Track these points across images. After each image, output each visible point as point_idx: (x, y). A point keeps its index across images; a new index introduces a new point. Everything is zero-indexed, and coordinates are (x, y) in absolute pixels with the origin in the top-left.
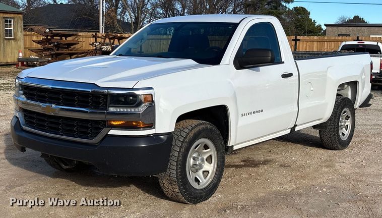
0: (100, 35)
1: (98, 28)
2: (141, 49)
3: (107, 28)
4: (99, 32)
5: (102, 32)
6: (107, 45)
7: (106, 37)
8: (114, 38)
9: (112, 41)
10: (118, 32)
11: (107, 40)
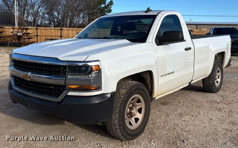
0: (16, 28)
1: (15, 25)
2: (37, 34)
3: (19, 24)
4: (15, 26)
5: (16, 26)
6: (20, 32)
7: (19, 29)
8: (23, 29)
9: (22, 30)
10: (25, 26)
11: (20, 30)
